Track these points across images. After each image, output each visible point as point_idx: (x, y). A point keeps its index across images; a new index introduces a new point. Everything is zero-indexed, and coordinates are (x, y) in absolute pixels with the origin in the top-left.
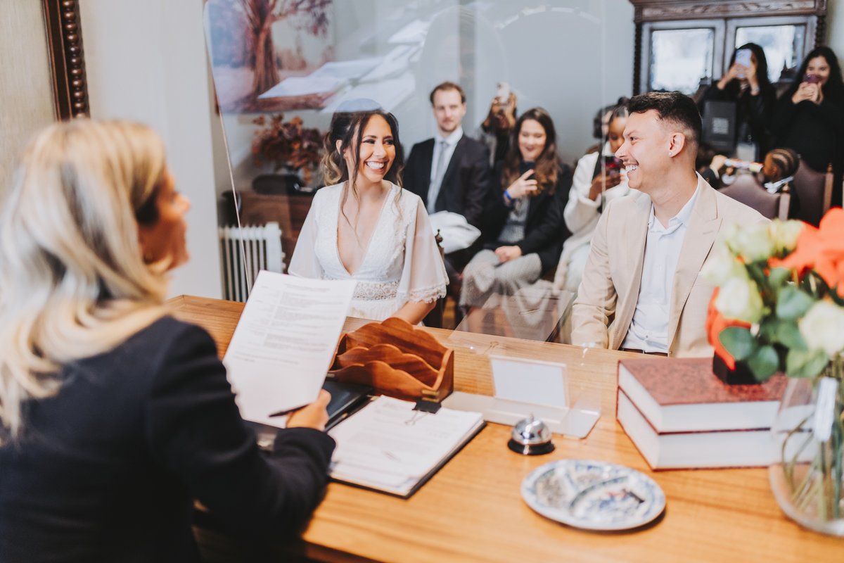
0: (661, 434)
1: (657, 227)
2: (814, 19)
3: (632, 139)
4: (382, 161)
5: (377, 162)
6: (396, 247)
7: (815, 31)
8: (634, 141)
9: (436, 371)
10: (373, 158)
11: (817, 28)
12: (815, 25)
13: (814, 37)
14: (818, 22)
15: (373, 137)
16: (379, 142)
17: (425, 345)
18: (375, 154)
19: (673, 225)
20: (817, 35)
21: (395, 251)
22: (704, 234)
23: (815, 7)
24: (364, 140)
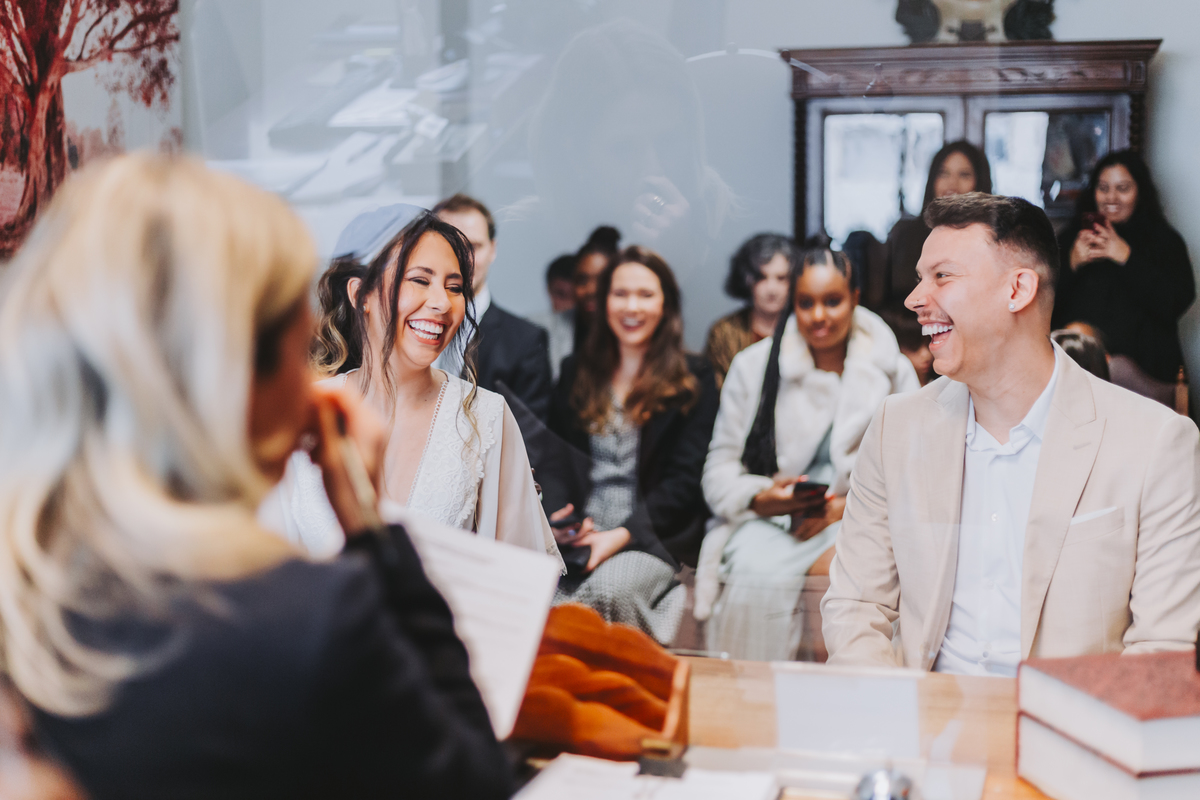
0: (1143, 775)
1: (983, 440)
2: (1125, 101)
3: (939, 275)
4: (439, 319)
5: (430, 321)
6: (467, 495)
7: (1127, 121)
8: (944, 279)
9: (659, 704)
10: (424, 313)
11: (1132, 117)
12: (1128, 111)
13: (1127, 132)
14: (1132, 106)
15: (429, 271)
16: (437, 281)
17: (633, 656)
18: (431, 303)
19: (1017, 438)
20: (1132, 128)
21: (464, 504)
22: (1076, 448)
23: (1125, 78)
24: (410, 274)
